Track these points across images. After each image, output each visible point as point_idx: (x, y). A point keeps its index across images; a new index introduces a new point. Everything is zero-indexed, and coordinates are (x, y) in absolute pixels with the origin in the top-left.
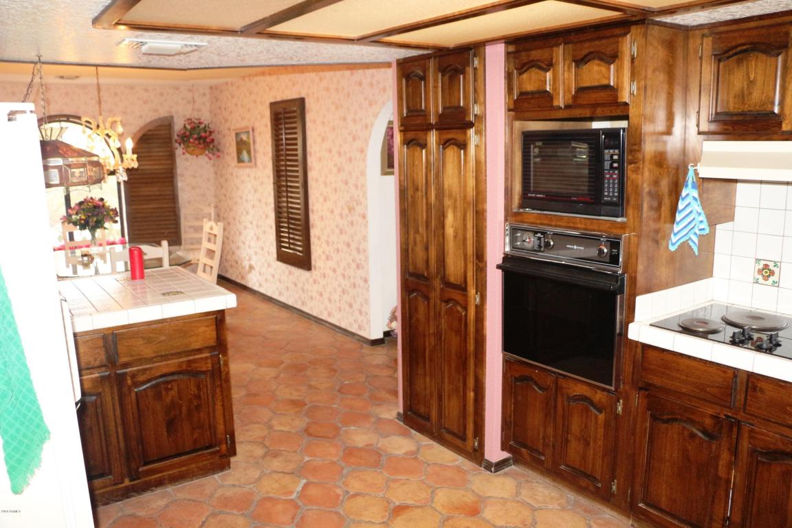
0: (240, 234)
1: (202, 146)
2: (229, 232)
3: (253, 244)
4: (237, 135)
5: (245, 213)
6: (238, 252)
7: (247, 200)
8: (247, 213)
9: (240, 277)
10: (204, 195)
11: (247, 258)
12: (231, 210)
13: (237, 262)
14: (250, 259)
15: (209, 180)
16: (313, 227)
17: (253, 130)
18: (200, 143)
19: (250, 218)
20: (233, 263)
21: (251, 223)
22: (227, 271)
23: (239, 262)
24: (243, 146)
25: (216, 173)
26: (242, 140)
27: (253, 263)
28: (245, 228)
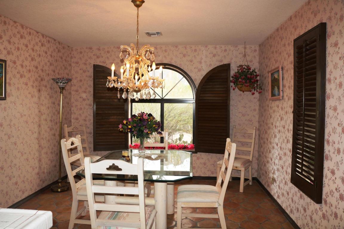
0: (270, 152)
1: (248, 84)
2: (264, 149)
3: (277, 161)
4: (272, 74)
5: (274, 136)
6: (268, 165)
7: (275, 126)
8: (275, 136)
9: (267, 184)
10: (250, 121)
11: (272, 172)
12: (266, 132)
13: (266, 173)
14: (274, 173)
15: (255, 110)
16: (327, 159)
17: (282, 68)
18: (246, 82)
19: (276, 140)
20: (264, 173)
21: (277, 145)
22: (260, 177)
23: (268, 173)
24: (275, 82)
25: (260, 106)
26: (275, 77)
27: (275, 176)
28: (273, 148)
